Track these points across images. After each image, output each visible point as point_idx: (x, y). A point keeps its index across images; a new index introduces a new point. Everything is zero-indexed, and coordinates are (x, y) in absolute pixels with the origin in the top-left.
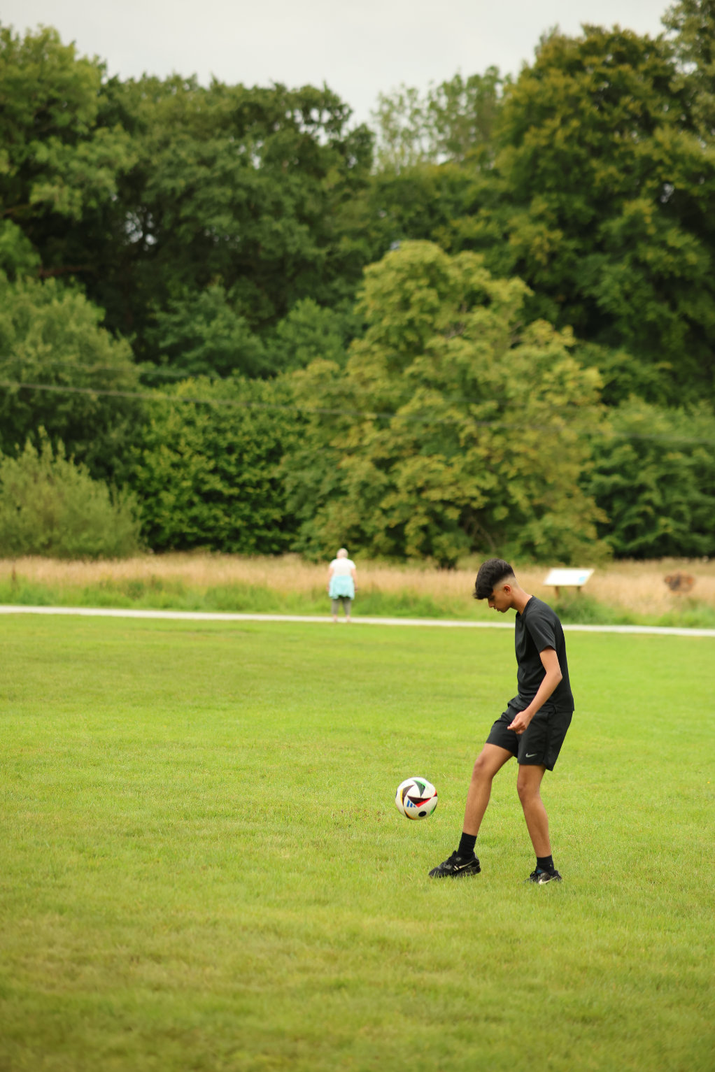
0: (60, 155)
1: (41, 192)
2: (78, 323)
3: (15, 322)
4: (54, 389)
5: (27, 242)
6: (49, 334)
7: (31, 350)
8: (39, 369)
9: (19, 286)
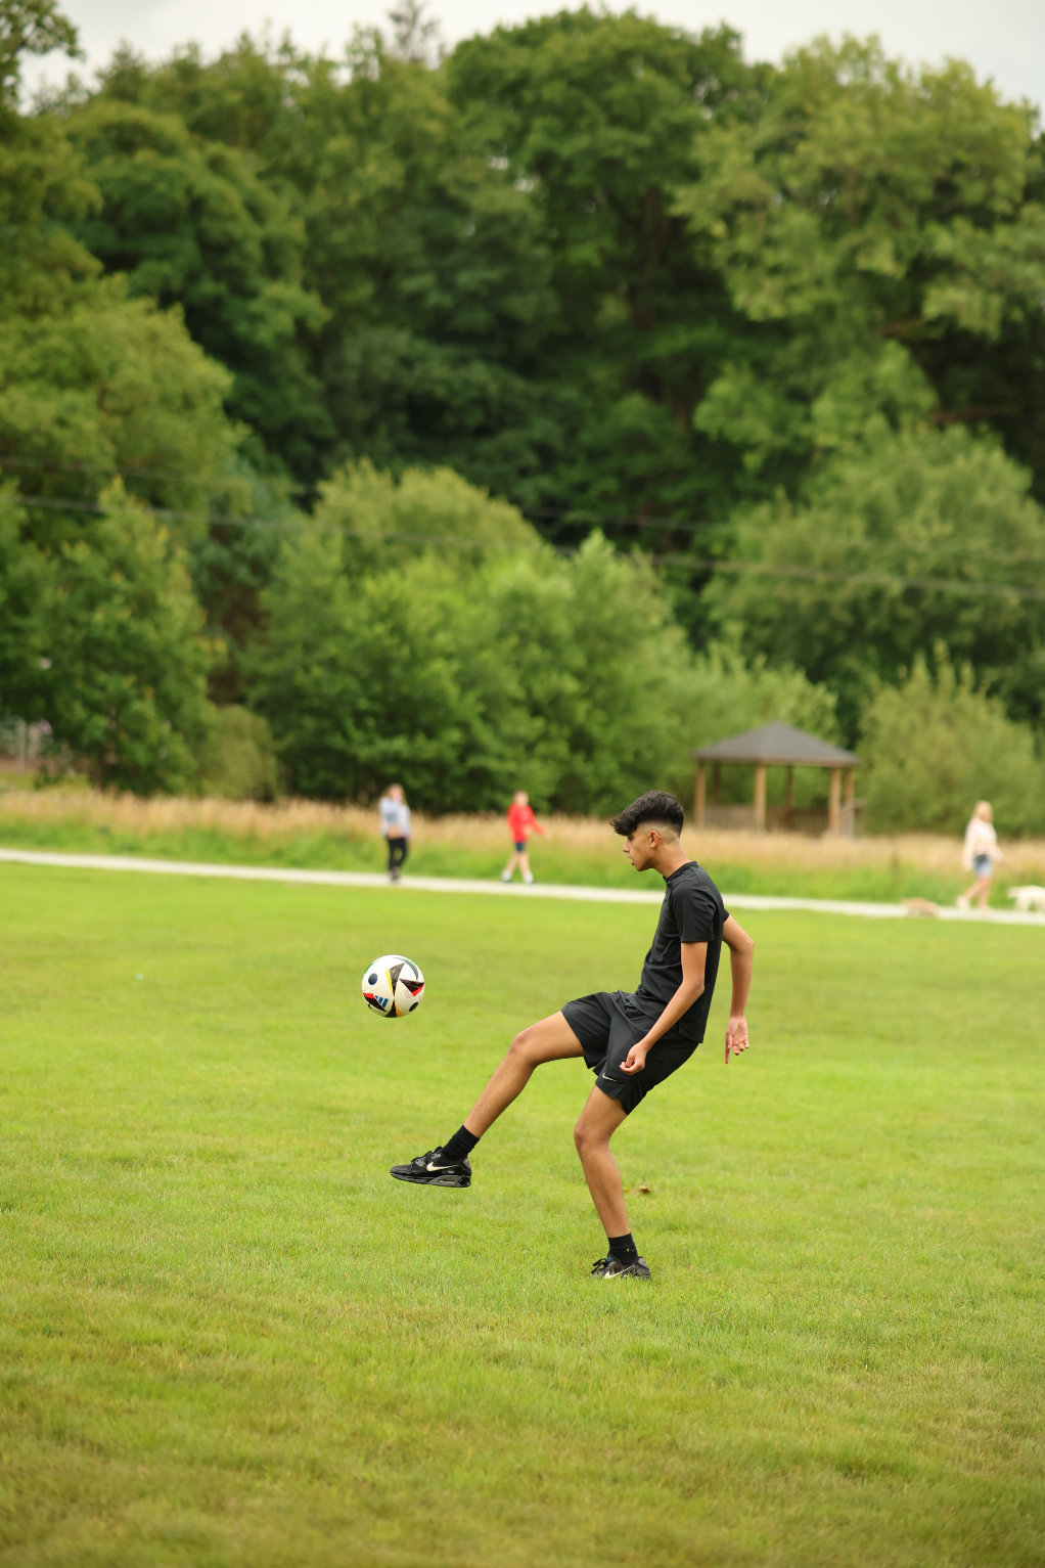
0: (970, 245)
1: (939, 300)
2: (993, 489)
3: (899, 491)
4: (954, 588)
5: (918, 374)
6: (949, 507)
7: (922, 532)
8: (933, 560)
9: (906, 436)
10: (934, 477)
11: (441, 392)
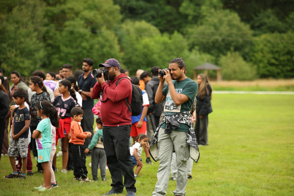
2: (235, 21)
3: (219, 22)
7: (224, 29)
9: (218, 12)
10: (225, 19)
11: (135, 7)
